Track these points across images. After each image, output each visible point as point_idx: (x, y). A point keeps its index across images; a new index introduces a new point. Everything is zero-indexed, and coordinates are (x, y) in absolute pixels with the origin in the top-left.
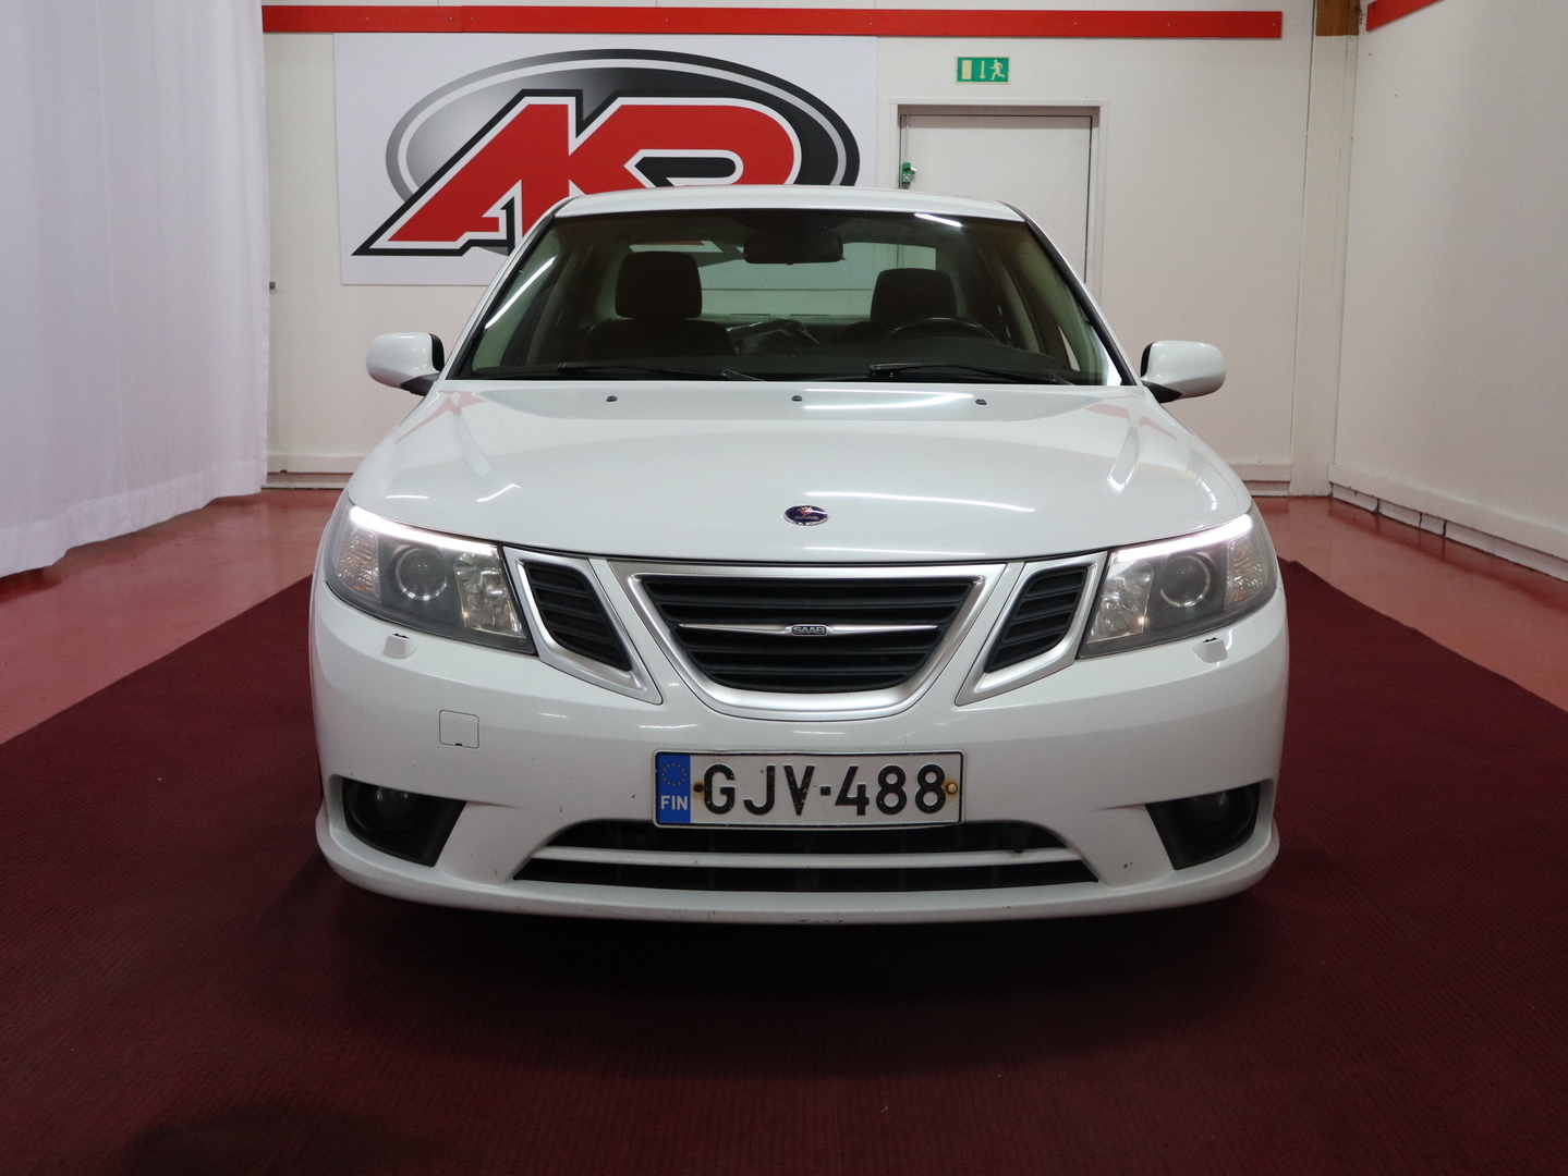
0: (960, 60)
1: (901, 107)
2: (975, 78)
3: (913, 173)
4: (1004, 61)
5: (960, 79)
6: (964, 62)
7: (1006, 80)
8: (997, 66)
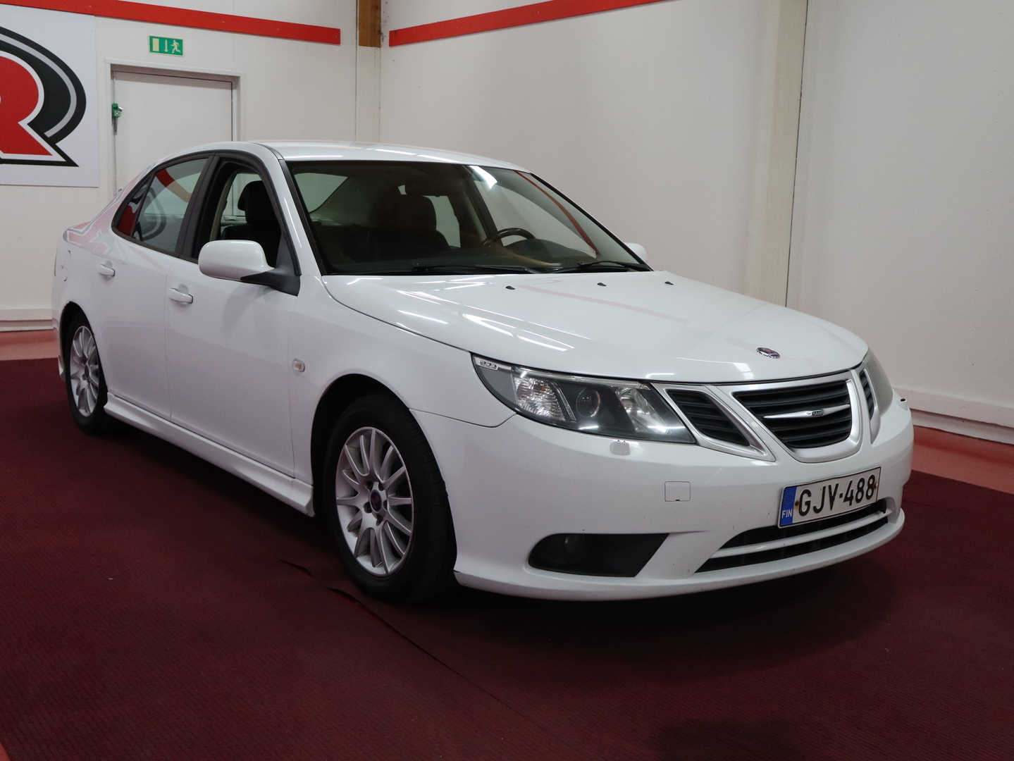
0: (151, 38)
1: (112, 66)
2: (161, 51)
3: (121, 110)
4: (180, 42)
5: (151, 50)
6: (154, 39)
7: (181, 54)
8: (175, 44)
